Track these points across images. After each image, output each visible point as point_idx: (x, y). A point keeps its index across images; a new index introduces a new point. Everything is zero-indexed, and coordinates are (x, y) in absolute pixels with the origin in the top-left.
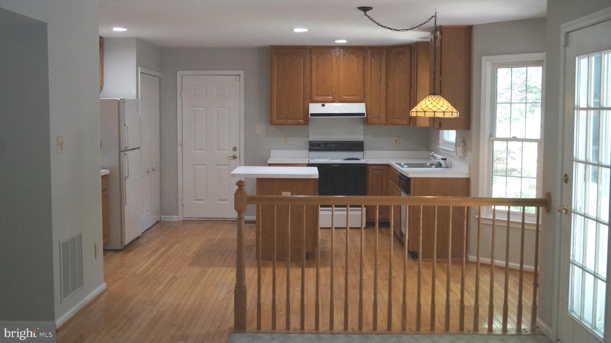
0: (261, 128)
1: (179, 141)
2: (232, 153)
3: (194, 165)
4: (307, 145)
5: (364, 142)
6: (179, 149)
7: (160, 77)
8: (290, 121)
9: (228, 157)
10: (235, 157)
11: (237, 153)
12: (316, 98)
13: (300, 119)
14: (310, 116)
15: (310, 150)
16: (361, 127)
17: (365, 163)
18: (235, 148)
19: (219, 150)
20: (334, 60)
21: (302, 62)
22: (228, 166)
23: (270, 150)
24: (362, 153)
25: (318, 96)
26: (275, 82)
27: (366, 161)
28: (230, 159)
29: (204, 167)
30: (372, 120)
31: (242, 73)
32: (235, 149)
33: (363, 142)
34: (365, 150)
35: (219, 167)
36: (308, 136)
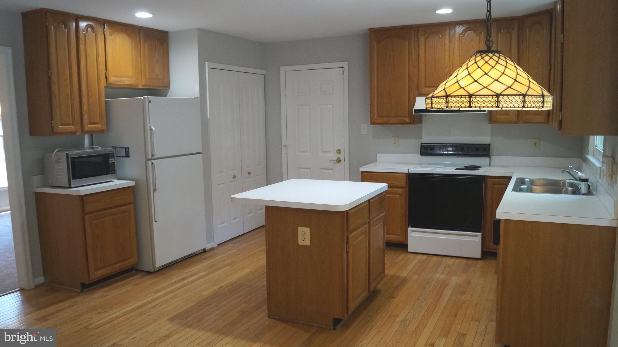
0: (366, 128)
1: (284, 143)
2: (335, 156)
3: (298, 168)
4: (419, 149)
5: (492, 145)
6: (284, 150)
7: (264, 75)
8: (392, 120)
9: (331, 161)
10: (339, 161)
11: (341, 156)
12: (424, 90)
13: (405, 117)
14: (415, 113)
15: (422, 154)
16: (487, 127)
17: (482, 174)
18: (339, 150)
19: (323, 152)
20: (446, 40)
21: (407, 46)
22: (332, 170)
23: (377, 153)
24: (488, 159)
25: (426, 87)
26: (376, 71)
27: (483, 171)
28: (334, 163)
29: (308, 170)
30: (498, 116)
31: (345, 64)
32: (339, 152)
33: (490, 145)
34: (493, 155)
35: (325, 171)
36: (421, 138)
